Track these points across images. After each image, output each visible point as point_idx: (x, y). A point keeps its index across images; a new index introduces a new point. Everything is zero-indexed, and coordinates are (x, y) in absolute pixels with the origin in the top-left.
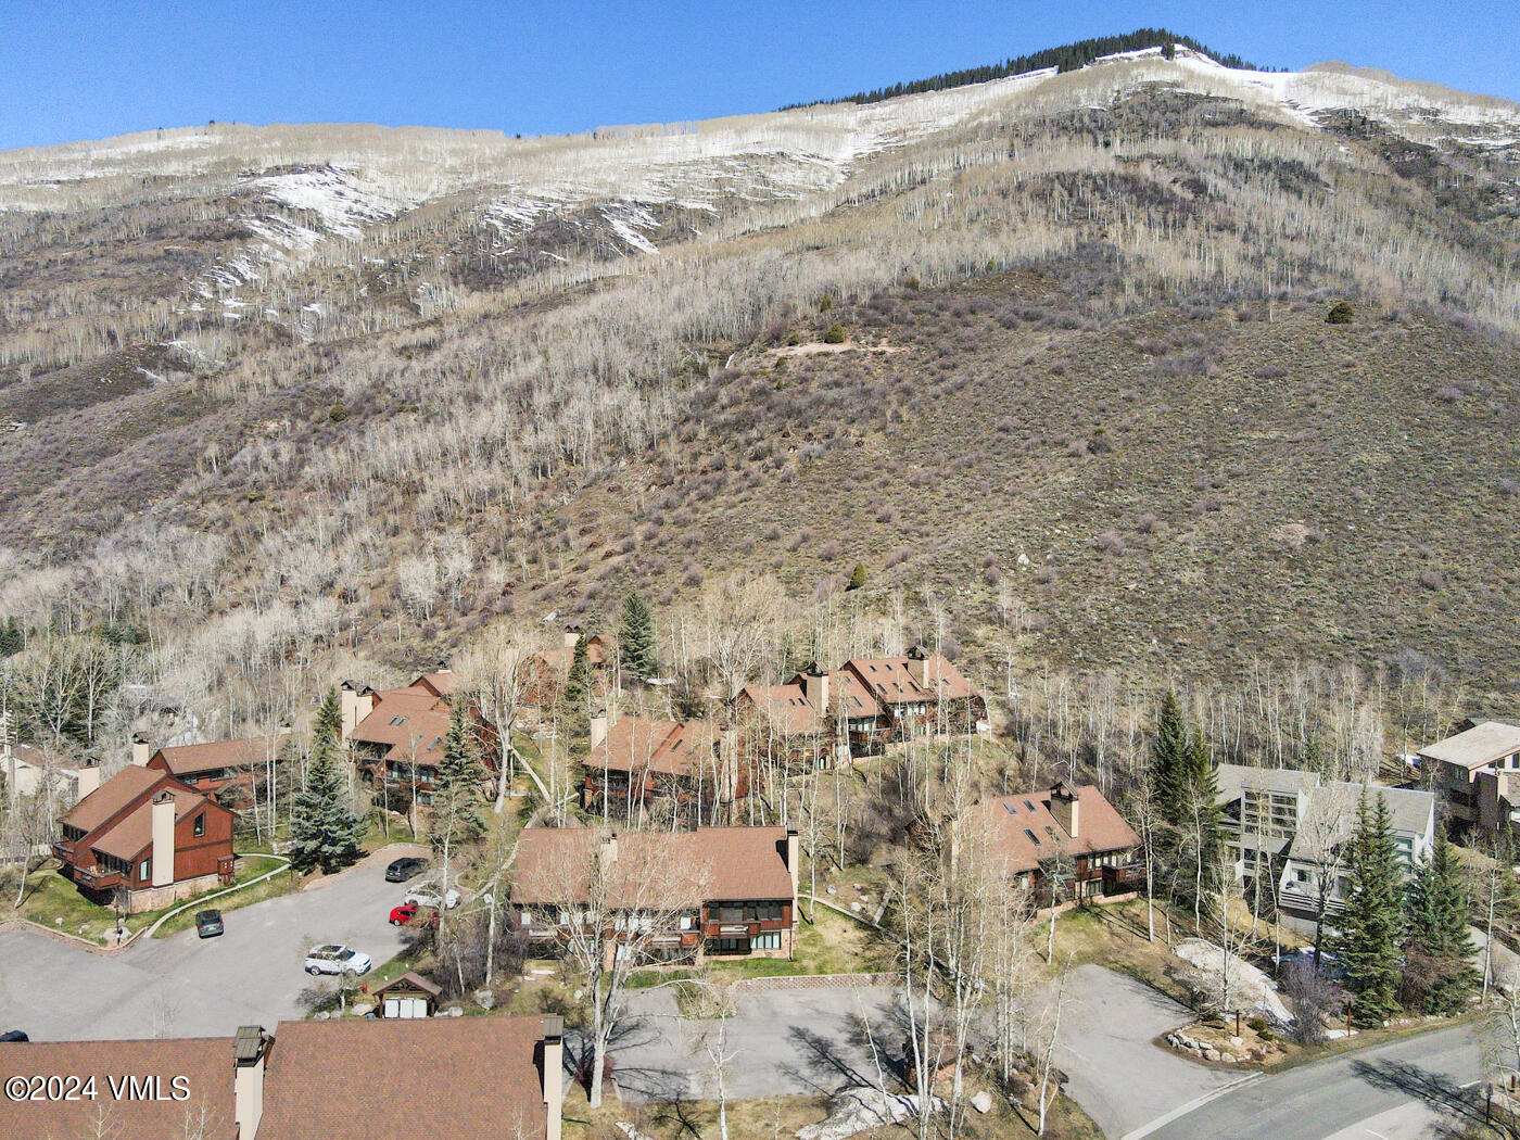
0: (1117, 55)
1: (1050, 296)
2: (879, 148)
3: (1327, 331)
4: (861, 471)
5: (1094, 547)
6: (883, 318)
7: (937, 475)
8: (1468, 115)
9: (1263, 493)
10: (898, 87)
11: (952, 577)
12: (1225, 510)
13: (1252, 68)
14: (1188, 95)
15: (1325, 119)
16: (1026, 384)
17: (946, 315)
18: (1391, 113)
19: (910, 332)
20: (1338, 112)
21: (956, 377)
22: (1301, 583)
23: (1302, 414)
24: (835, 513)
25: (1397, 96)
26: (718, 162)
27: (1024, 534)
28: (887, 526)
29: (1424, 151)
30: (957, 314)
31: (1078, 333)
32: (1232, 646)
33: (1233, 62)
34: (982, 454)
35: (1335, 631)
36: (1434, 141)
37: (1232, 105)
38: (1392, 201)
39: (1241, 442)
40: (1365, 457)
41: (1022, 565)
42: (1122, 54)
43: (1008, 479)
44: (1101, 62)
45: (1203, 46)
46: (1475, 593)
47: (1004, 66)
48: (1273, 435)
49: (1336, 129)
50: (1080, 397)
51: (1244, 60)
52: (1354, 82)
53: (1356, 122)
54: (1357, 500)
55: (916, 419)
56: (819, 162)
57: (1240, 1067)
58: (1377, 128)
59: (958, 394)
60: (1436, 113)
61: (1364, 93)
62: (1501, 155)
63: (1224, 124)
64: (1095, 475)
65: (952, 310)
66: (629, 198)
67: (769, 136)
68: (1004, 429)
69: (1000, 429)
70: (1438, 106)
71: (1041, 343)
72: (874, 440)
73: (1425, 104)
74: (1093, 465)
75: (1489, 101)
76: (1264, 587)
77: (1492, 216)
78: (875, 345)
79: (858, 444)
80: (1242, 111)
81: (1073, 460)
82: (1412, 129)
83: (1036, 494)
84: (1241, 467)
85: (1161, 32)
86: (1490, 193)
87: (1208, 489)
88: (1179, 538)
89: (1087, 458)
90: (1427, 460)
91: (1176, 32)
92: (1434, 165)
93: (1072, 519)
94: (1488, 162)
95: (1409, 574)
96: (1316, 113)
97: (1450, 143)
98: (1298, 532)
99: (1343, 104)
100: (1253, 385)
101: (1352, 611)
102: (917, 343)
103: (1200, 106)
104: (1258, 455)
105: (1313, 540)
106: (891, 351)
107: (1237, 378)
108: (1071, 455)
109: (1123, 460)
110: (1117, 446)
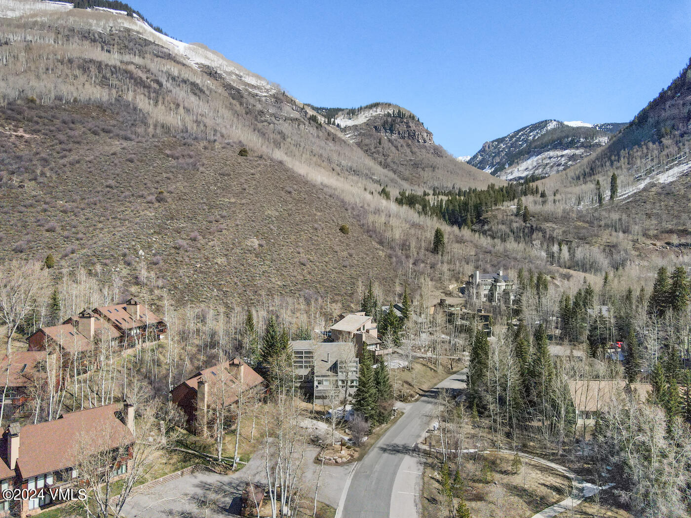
0: (104, 9)
1: (113, 122)
3: (240, 159)
4: (27, 202)
5: (173, 247)
6: (19, 117)
7: (77, 207)
8: (251, 81)
9: (237, 225)
11: (108, 261)
12: (224, 232)
13: (166, 35)
14: (145, 40)
15: (201, 67)
16: (116, 165)
17: (57, 122)
18: (225, 72)
19: (37, 127)
20: (206, 66)
21: (73, 157)
22: (262, 263)
23: (241, 193)
24: (16, 225)
25: (227, 66)
27: (139, 240)
28: (53, 234)
29: (238, 91)
30: (64, 122)
31: (133, 143)
32: (245, 291)
33: (158, 30)
34: (101, 199)
35: (279, 283)
36: (241, 87)
37: (165, 50)
38: (231, 108)
39: (221, 202)
40: (270, 212)
41: (141, 255)
42: (107, 9)
43: (119, 212)
44: (96, 10)
45: (145, 18)
46: (317, 267)
48: (233, 200)
49: (206, 73)
50: (145, 174)
51: (163, 31)
52: (210, 55)
53: (213, 72)
54: (272, 230)
55: (54, 177)
57: (349, 462)
58: (220, 77)
59: (78, 165)
60: (241, 77)
61: (215, 61)
62: (264, 99)
63: (162, 57)
64: (163, 213)
65: (61, 119)
68: (109, 186)
69: (107, 186)
70: (242, 74)
71: (117, 145)
72: (29, 185)
73: (237, 72)
74: (161, 208)
75: (258, 77)
76: (250, 265)
77: (262, 122)
78: (15, 131)
79: (20, 187)
80: (170, 54)
81: (150, 205)
82: (233, 81)
83: (138, 220)
84: (224, 213)
85: (126, 5)
86: (261, 113)
87: (214, 222)
88: (210, 244)
89: (157, 205)
90: (290, 215)
91: (133, 8)
92: (242, 97)
93: (159, 233)
94: (259, 101)
95: (296, 260)
96: (197, 64)
97: (247, 90)
98: (255, 242)
99: (207, 63)
100: (219, 178)
101: (282, 275)
102: (44, 134)
103: (151, 46)
104: (230, 209)
105: (261, 245)
106: (27, 136)
107: (212, 174)
108: (149, 202)
109: (174, 206)
110: (169, 200)
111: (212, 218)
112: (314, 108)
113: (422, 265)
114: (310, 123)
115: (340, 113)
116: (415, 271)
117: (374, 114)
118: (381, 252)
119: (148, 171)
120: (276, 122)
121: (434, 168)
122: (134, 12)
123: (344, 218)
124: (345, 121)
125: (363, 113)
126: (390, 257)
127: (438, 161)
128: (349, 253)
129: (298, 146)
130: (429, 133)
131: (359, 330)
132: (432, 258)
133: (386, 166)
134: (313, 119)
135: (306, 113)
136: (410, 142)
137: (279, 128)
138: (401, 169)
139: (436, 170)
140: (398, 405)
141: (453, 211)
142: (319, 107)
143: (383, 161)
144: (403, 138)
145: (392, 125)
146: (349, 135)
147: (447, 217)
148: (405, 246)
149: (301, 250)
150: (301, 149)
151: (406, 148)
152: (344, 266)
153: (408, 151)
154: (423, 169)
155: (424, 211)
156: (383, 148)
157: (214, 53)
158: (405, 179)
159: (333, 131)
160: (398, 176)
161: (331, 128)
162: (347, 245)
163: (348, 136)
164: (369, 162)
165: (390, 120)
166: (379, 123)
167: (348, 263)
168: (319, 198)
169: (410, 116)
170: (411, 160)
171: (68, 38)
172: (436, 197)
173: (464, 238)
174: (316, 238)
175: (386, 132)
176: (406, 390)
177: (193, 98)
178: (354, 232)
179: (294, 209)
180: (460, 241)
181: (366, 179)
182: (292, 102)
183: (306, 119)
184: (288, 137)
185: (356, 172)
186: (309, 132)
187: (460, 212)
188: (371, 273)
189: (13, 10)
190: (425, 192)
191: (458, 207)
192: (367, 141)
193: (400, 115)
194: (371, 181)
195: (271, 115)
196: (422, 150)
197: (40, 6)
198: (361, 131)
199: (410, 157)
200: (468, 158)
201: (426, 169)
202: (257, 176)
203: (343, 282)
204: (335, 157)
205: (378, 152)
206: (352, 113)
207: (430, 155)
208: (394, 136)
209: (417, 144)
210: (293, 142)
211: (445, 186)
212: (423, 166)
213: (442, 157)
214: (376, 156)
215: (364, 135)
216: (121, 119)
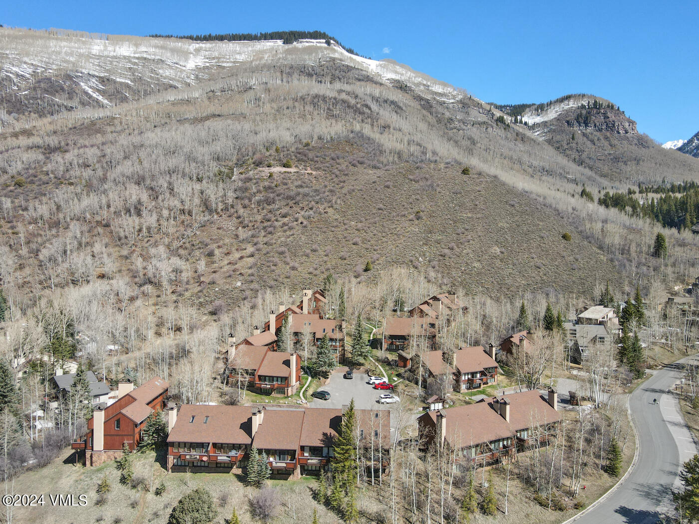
1: (361, 154)
2: (208, 65)
3: (465, 177)
4: (334, 224)
5: (440, 255)
6: (305, 158)
7: (365, 226)
8: (438, 89)
9: (480, 236)
10: (210, 36)
12: (471, 242)
13: (357, 54)
14: (348, 66)
15: (392, 83)
16: (379, 191)
18: (414, 84)
19: (318, 165)
20: (396, 80)
21: (348, 187)
22: (507, 267)
23: (475, 208)
25: (415, 77)
26: (128, 59)
27: (416, 250)
29: (427, 101)
30: (333, 159)
31: (383, 171)
33: (350, 51)
34: (378, 219)
35: (523, 282)
36: (429, 97)
37: (364, 73)
38: (424, 119)
39: (461, 217)
40: (502, 224)
41: (421, 261)
42: (309, 40)
43: (393, 229)
44: (301, 42)
45: (339, 42)
46: (550, 269)
47: (259, 35)
48: (470, 215)
49: (397, 87)
50: (401, 197)
52: (400, 69)
53: (403, 86)
54: (507, 239)
55: (343, 204)
56: (179, 66)
58: (410, 89)
59: (354, 194)
60: (428, 86)
61: (404, 75)
62: (451, 106)
63: (363, 80)
64: (424, 228)
65: (330, 157)
66: (86, 72)
67: (152, 50)
69: (379, 209)
70: (429, 83)
72: (330, 211)
73: (425, 82)
74: (421, 224)
75: (445, 85)
76: (498, 268)
77: (452, 129)
78: (306, 170)
79: (325, 213)
80: (368, 76)
81: (412, 222)
82: (421, 91)
84: (466, 226)
85: (324, 34)
86: (450, 120)
87: (461, 234)
88: (464, 252)
89: (416, 222)
90: (518, 226)
91: (330, 35)
92: (431, 107)
93: (426, 245)
94: (447, 108)
95: (531, 264)
96: (388, 79)
97: (434, 98)
98: (496, 250)
99: (397, 77)
100: (453, 196)
101: (524, 276)
102: (324, 170)
103: (353, 71)
104: (469, 223)
105: (502, 253)
106: (314, 173)
107: (448, 193)
108: (410, 220)
109: (429, 223)
110: (424, 218)
111: (459, 231)
112: (497, 107)
113: (645, 268)
114: (497, 125)
115: (528, 110)
116: (638, 273)
117: (566, 107)
118: (602, 256)
119: (402, 195)
120: (464, 127)
121: (637, 161)
122: (331, 38)
123: (562, 226)
124: (533, 118)
125: (552, 107)
126: (612, 260)
127: (643, 151)
128: (574, 258)
129: (488, 151)
130: (632, 122)
131: (604, 318)
132: (653, 261)
133: (581, 163)
134: (501, 120)
135: (493, 115)
136: (608, 134)
137: (469, 133)
138: (599, 164)
139: (641, 163)
140: (647, 371)
141: (669, 211)
142: (503, 105)
143: (577, 157)
144: (600, 130)
145: (587, 118)
146: (538, 133)
147: (661, 218)
148: (624, 251)
149: (535, 256)
150: (491, 153)
151: (603, 140)
152: (572, 269)
153: (606, 144)
154: (625, 163)
155: (634, 213)
156: (577, 143)
157: (402, 67)
158: (604, 176)
159: (521, 130)
160: (596, 173)
161: (519, 128)
162: (572, 251)
163: (536, 134)
164: (562, 160)
165: (584, 112)
166: (572, 117)
167: (576, 267)
168: (538, 209)
169: (608, 106)
170: (610, 154)
171: (290, 74)
172: (644, 195)
173: (686, 241)
174: (544, 245)
175: (580, 125)
176: (652, 363)
177: (395, 116)
178: (575, 239)
179: (520, 220)
180: (683, 244)
181: (560, 178)
182: (479, 105)
183: (493, 121)
184: (477, 142)
185: (549, 172)
186: (497, 134)
187: (677, 211)
188: (597, 275)
189: (239, 53)
190: (629, 189)
191: (674, 207)
192: (558, 137)
193: (597, 106)
194: (566, 180)
195: (459, 121)
196: (624, 142)
197: (259, 47)
198: (551, 127)
199: (609, 150)
200: (680, 143)
201: (629, 163)
202: (483, 193)
203: (574, 282)
204: (525, 158)
205: (571, 149)
206: (541, 108)
207: (634, 147)
208: (590, 130)
209: (617, 135)
210: (483, 147)
211: (653, 180)
212: (624, 159)
213: (648, 147)
214: (568, 152)
215: (554, 131)
216: (366, 151)
